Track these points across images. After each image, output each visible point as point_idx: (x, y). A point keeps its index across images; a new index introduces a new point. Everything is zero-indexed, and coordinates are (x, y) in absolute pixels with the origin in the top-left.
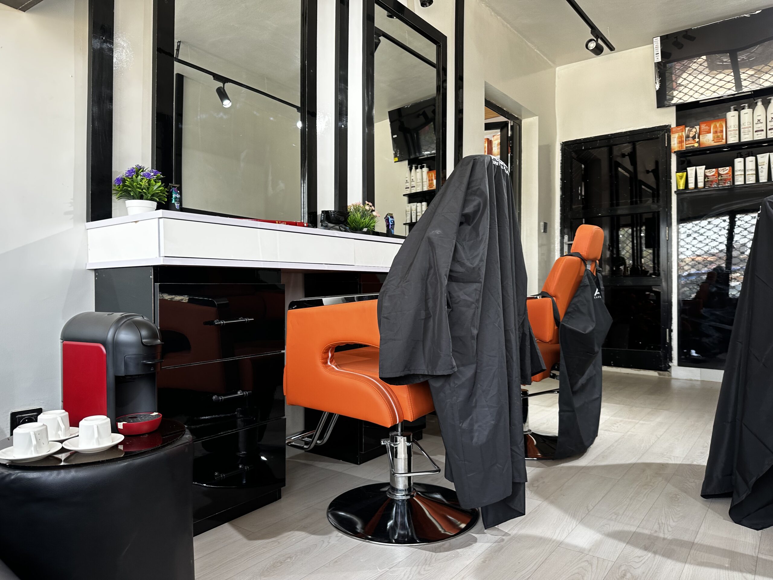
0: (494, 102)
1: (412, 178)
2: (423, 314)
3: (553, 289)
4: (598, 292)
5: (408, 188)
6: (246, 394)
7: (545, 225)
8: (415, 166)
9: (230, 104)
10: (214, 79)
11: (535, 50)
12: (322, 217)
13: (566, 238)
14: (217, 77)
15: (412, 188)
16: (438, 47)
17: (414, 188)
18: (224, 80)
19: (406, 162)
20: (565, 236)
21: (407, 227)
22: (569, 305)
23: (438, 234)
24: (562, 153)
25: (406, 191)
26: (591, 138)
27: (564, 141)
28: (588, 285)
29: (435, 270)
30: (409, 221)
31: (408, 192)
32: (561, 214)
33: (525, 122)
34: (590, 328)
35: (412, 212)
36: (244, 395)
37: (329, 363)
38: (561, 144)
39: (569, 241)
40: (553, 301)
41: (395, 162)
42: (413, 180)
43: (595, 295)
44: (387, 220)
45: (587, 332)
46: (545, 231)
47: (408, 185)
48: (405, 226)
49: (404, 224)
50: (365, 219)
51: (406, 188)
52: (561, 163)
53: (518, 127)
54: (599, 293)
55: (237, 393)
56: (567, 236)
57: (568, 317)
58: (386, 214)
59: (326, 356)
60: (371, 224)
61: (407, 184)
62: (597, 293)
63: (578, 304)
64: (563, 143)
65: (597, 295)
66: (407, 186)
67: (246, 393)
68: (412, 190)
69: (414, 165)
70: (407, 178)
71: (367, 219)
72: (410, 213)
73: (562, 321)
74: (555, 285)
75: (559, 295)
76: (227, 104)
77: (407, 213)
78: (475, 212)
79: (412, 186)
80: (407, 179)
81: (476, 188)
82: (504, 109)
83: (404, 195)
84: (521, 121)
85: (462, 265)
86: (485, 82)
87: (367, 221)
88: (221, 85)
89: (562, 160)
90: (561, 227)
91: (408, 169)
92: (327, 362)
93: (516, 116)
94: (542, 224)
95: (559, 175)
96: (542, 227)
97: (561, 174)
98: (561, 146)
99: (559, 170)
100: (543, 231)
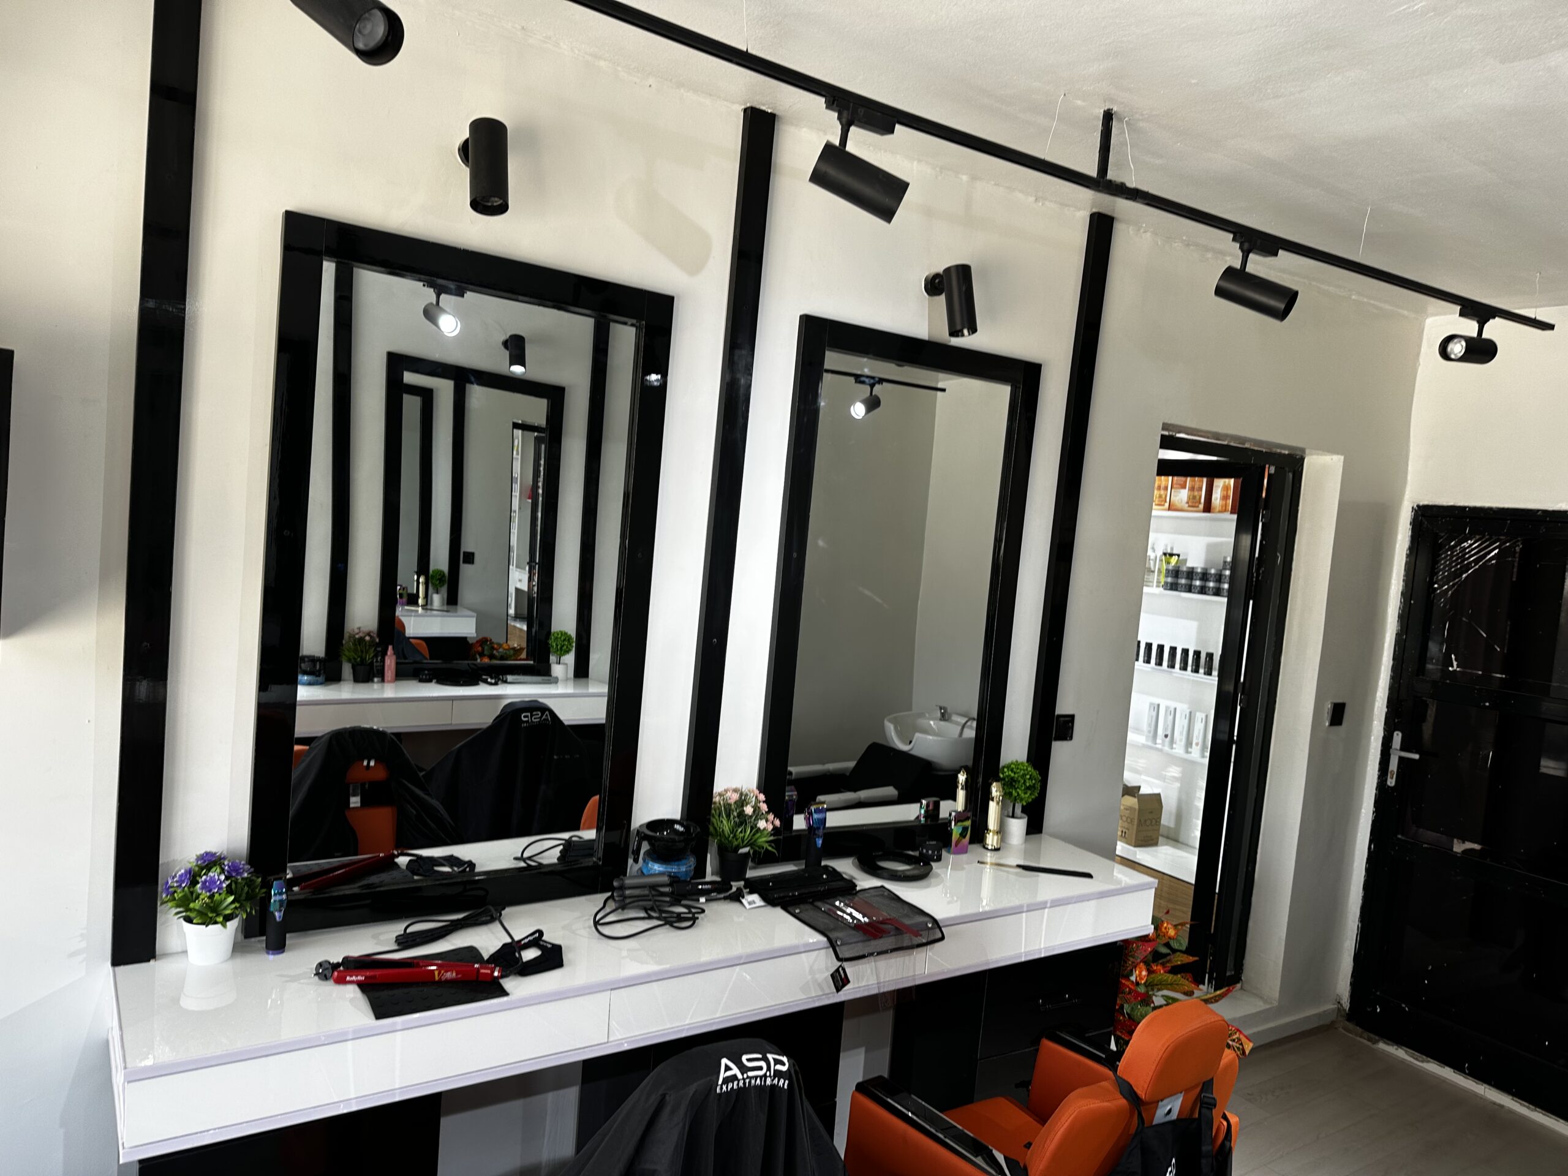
7: (1338, 709)
13: (1397, 737)
16: (1014, 389)
20: (1395, 734)
24: (1414, 530)
27: (1421, 503)
32: (1393, 678)
33: (1312, 462)
38: (1413, 508)
39: (1402, 748)
46: (1336, 721)
52: (1409, 556)
53: (1291, 475)
56: (1399, 733)
64: (1418, 506)
84: (1302, 459)
87: (747, 836)
89: (1410, 549)
90: (1387, 707)
93: (1287, 452)
94: (1329, 706)
95: (1399, 584)
96: (1328, 713)
97: (1404, 580)
98: (1413, 514)
99: (1402, 572)
100: (1327, 724)
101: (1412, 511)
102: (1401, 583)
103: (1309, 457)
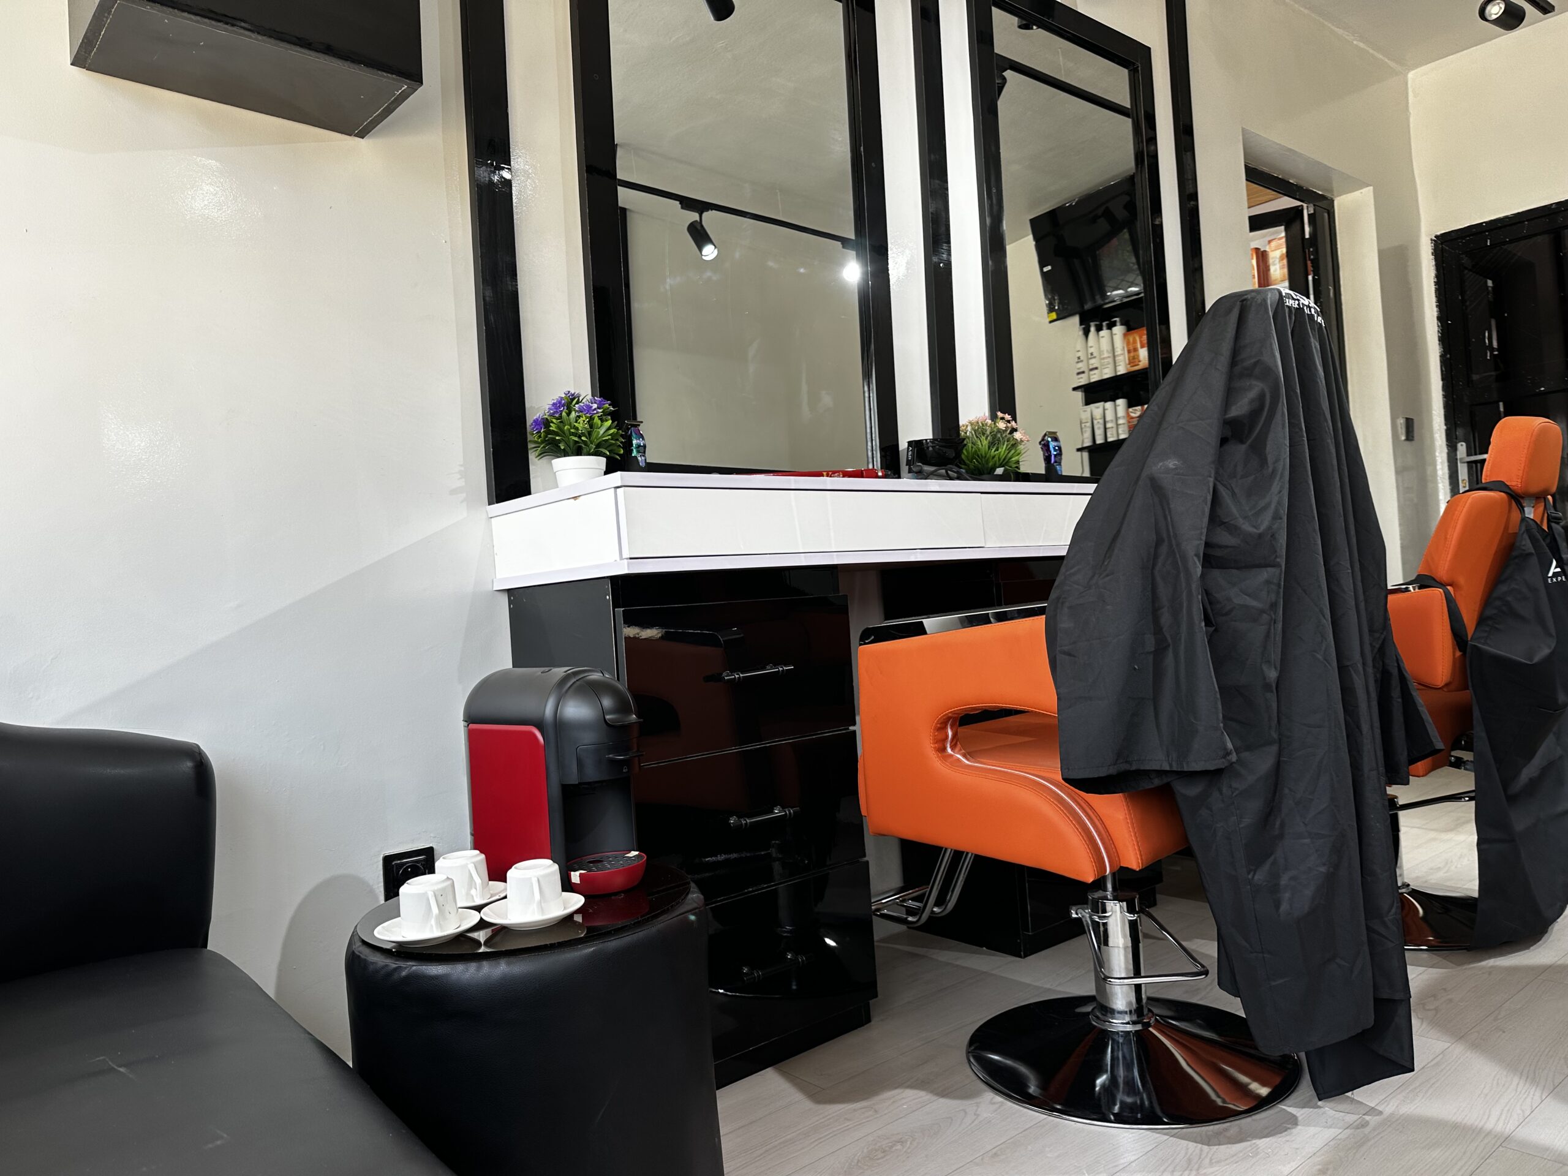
0: (1265, 169)
1: (1091, 350)
2: (1150, 643)
3: (1446, 568)
4: (1556, 567)
5: (1083, 372)
6: (790, 813)
7: (1409, 424)
8: (1096, 326)
9: (716, 252)
10: (682, 208)
11: (1355, 42)
12: (910, 453)
13: (1462, 448)
14: (688, 203)
15: (1092, 373)
16: (1132, 73)
17: (1095, 371)
18: (700, 206)
19: (1076, 319)
20: (1459, 445)
21: (1086, 455)
22: (1488, 600)
23: (1173, 469)
24: (1436, 260)
25: (1079, 379)
26: (1506, 217)
27: (1438, 233)
28: (1530, 554)
29: (1170, 546)
30: (1088, 443)
31: (1083, 380)
32: (1445, 396)
33: (1342, 204)
34: (1546, 651)
35: (1095, 422)
36: (786, 814)
37: (949, 750)
38: (1432, 240)
39: (1469, 454)
40: (1447, 595)
41: (1051, 322)
42: (1092, 354)
43: (1550, 574)
44: (1045, 446)
45: (1536, 659)
46: (1410, 435)
47: (1082, 366)
48: (1079, 453)
49: (1078, 450)
50: (997, 450)
51: (1078, 374)
52: (1436, 283)
53: (1326, 215)
54: (1558, 570)
55: (772, 812)
56: (1464, 444)
57: (1487, 629)
58: (1043, 434)
59: (941, 736)
60: (1011, 458)
61: (1080, 365)
62: (1554, 569)
63: (1509, 599)
64: (1437, 236)
65: (1555, 575)
66: (1079, 369)
67: (789, 811)
68: (1092, 377)
69: (1092, 324)
70: (1079, 351)
71: (1003, 449)
72: (1089, 424)
73: (1471, 638)
74: (1449, 557)
75: (1461, 580)
76: (709, 252)
77: (1083, 425)
78: (1254, 414)
79: (1091, 367)
80: (1079, 354)
81: (1253, 361)
82: (1291, 181)
83: (1075, 389)
84: (1332, 201)
85: (1233, 529)
86: (1243, 129)
87: (1002, 453)
88: (694, 216)
89: (1437, 276)
90: (1446, 425)
91: (1081, 333)
92: (944, 749)
93: (1320, 193)
94: (1401, 422)
95: (1433, 311)
96: (1401, 428)
97: (1437, 306)
98: (1433, 245)
99: (1434, 299)
100: (1403, 438)
101: (1432, 243)
102: (1435, 309)
103: (1338, 198)
